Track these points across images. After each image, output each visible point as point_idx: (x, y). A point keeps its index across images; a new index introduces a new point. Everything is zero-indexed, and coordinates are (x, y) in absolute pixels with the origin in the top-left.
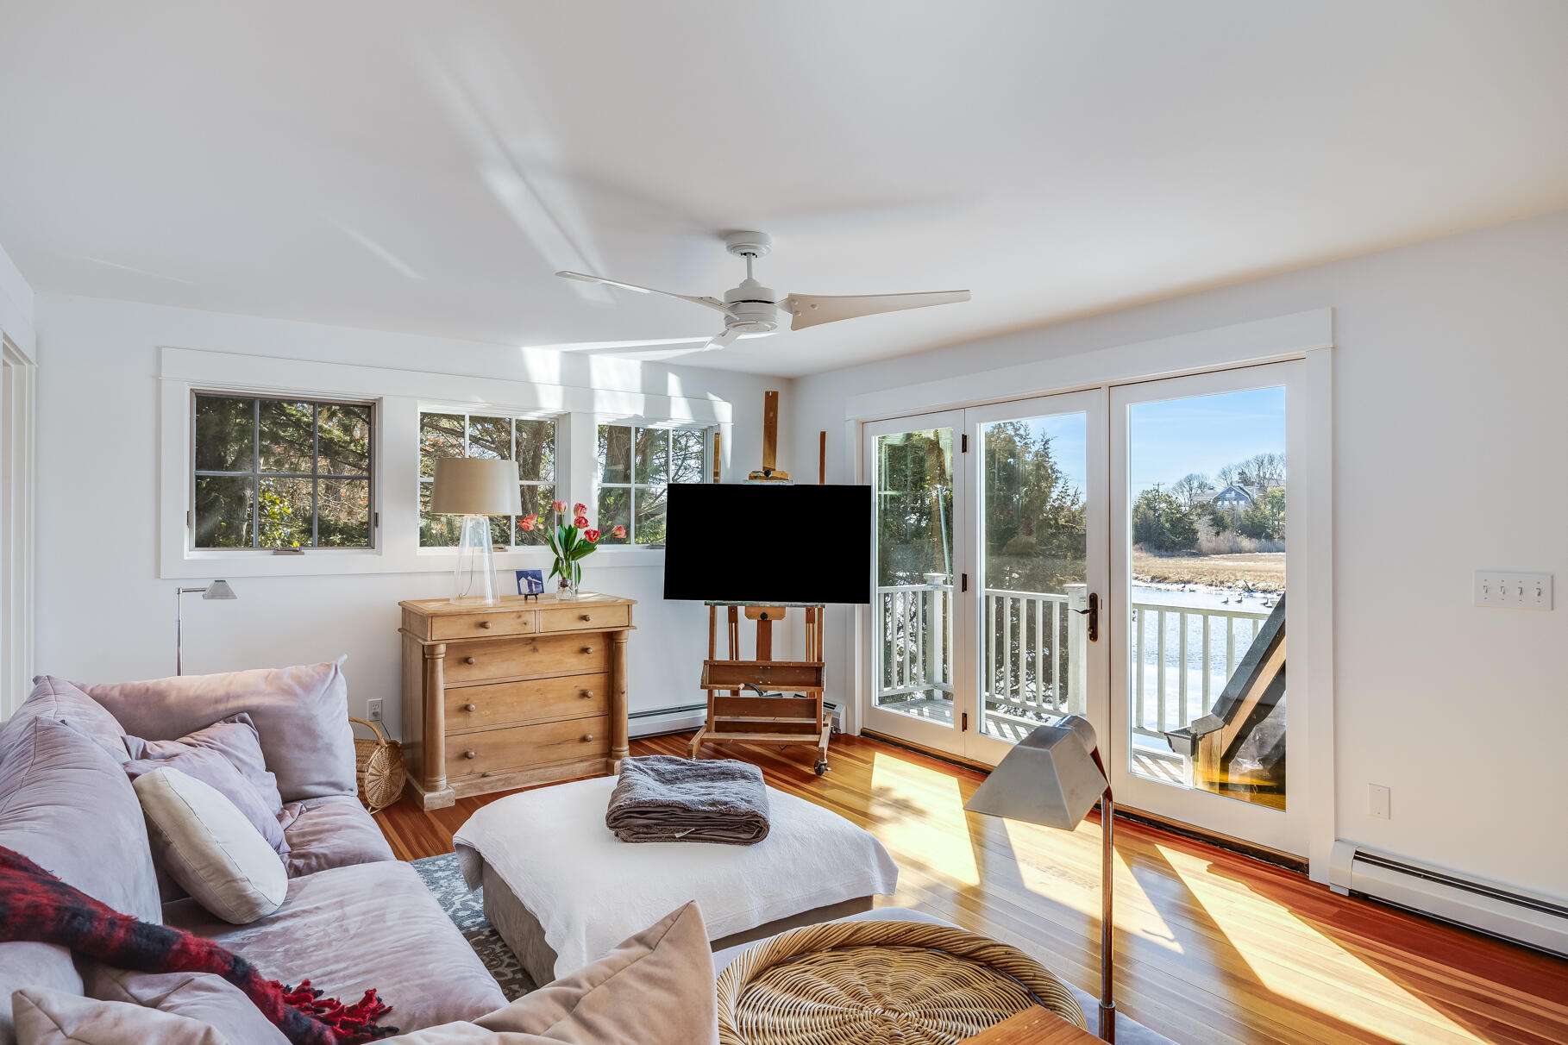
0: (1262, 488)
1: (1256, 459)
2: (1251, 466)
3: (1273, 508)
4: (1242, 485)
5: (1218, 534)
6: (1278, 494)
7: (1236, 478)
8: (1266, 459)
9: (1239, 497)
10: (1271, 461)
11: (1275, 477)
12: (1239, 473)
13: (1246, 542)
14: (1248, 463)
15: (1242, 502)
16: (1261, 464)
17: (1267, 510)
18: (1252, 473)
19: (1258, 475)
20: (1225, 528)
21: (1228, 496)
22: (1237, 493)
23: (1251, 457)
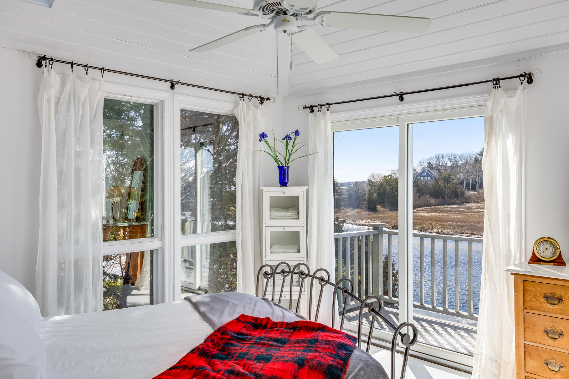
0: (439, 171)
1: (436, 156)
2: (433, 159)
3: (444, 183)
4: (429, 169)
5: (420, 197)
6: (447, 176)
7: (426, 165)
8: (440, 156)
9: (428, 175)
10: (443, 157)
11: (444, 165)
12: (428, 163)
13: (432, 201)
14: (432, 158)
15: (429, 178)
16: (438, 158)
17: (441, 183)
18: (434, 162)
19: (437, 164)
20: (423, 194)
21: (423, 174)
22: (427, 173)
23: (433, 155)
